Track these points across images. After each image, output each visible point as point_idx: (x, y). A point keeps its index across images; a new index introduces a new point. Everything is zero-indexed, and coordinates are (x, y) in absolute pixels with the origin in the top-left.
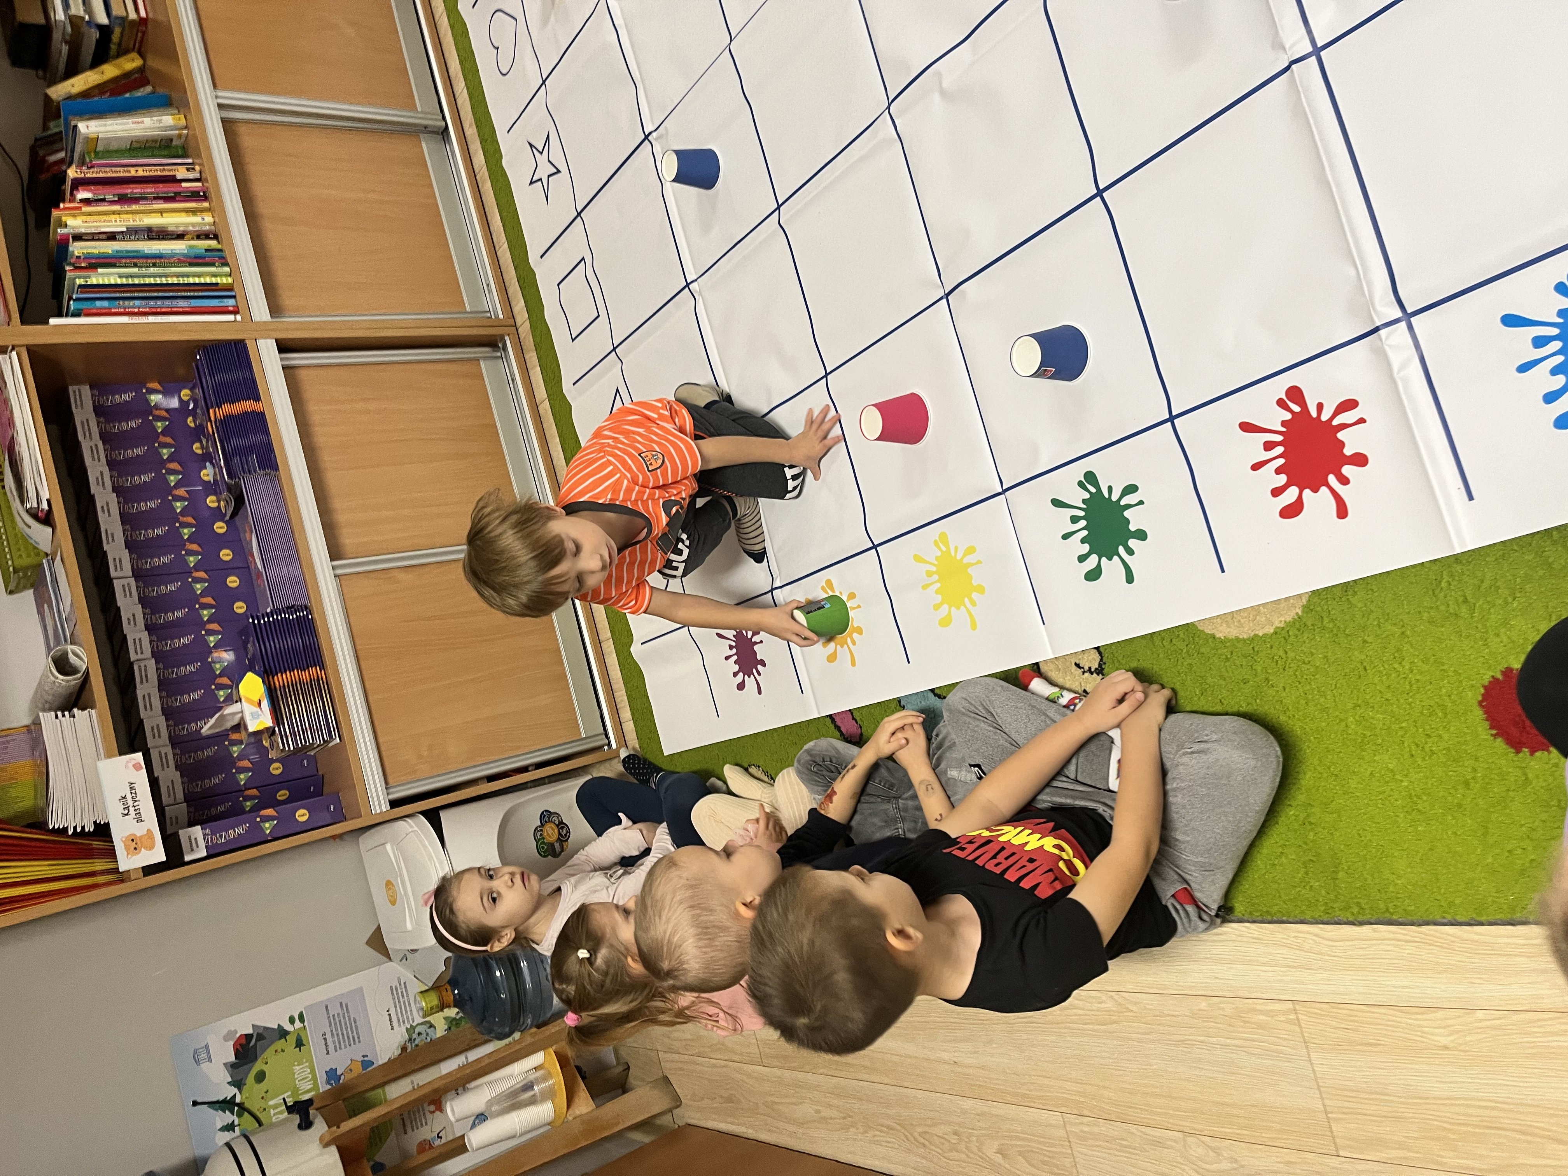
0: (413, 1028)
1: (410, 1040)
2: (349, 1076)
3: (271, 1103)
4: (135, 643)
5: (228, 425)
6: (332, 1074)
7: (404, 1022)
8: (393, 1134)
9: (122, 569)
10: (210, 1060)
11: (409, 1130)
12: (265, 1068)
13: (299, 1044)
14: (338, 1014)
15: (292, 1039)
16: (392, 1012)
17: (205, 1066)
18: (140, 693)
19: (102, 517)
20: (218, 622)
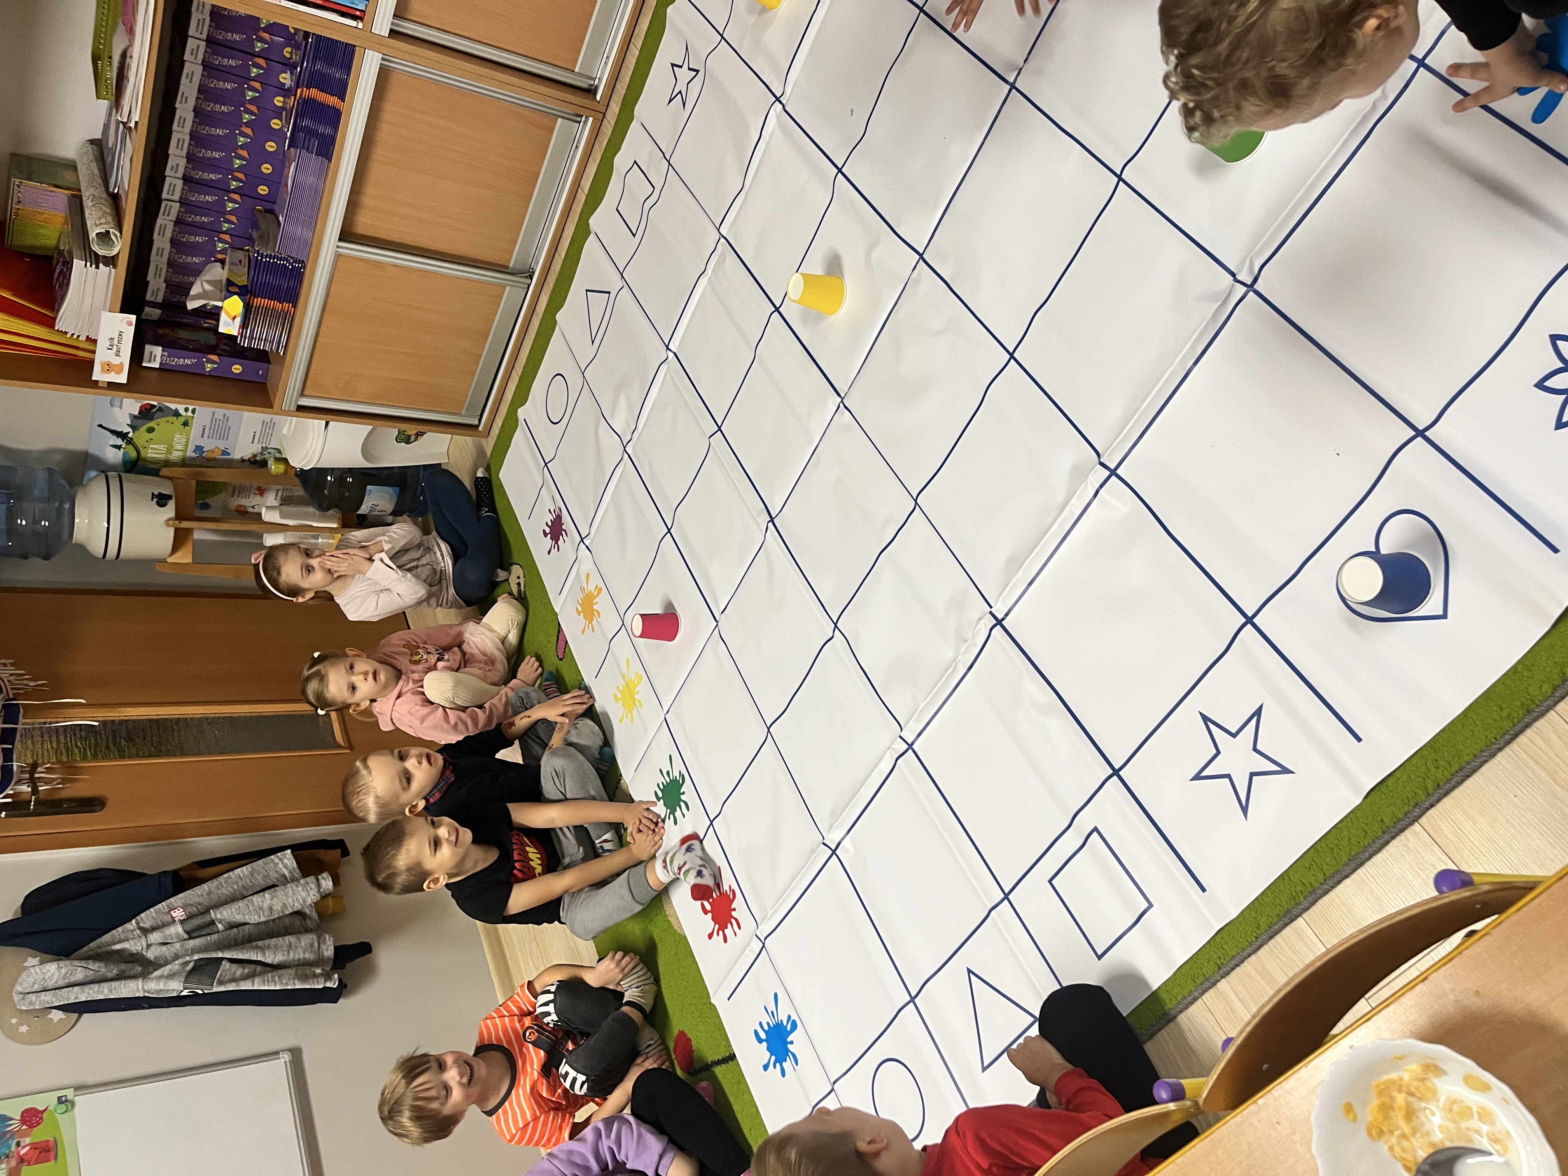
0: (267, 448)
1: (261, 453)
2: (211, 455)
3: (151, 446)
4: (170, 186)
5: (308, 108)
6: (199, 449)
7: (262, 443)
8: (224, 494)
9: (183, 127)
10: (121, 408)
11: (235, 496)
12: (156, 427)
13: (185, 424)
14: (220, 420)
15: (182, 420)
16: (257, 435)
17: (116, 410)
18: (159, 221)
19: (184, 80)
20: (240, 195)
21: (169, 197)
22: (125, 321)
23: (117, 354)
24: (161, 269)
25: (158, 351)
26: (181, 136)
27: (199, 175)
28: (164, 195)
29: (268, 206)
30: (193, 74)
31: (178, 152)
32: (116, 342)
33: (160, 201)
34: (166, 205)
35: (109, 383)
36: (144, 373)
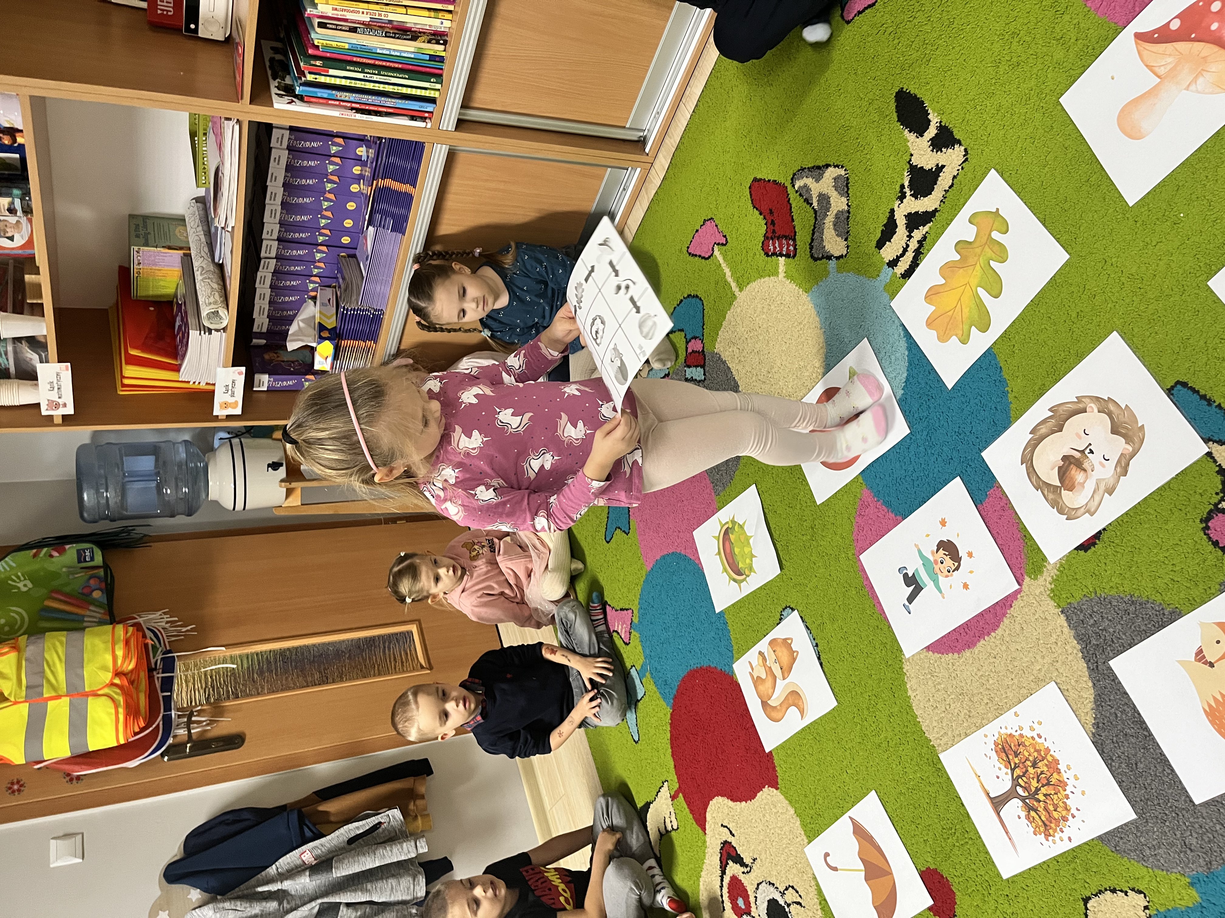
18: (259, 274)
20: (327, 246)
21: (268, 255)
22: (236, 372)
23: (233, 395)
24: (264, 309)
25: (265, 378)
26: (274, 208)
27: (291, 236)
28: (263, 254)
29: (351, 252)
30: (279, 158)
31: (272, 220)
32: (230, 387)
33: (260, 259)
34: (265, 262)
35: (227, 416)
36: (255, 395)
